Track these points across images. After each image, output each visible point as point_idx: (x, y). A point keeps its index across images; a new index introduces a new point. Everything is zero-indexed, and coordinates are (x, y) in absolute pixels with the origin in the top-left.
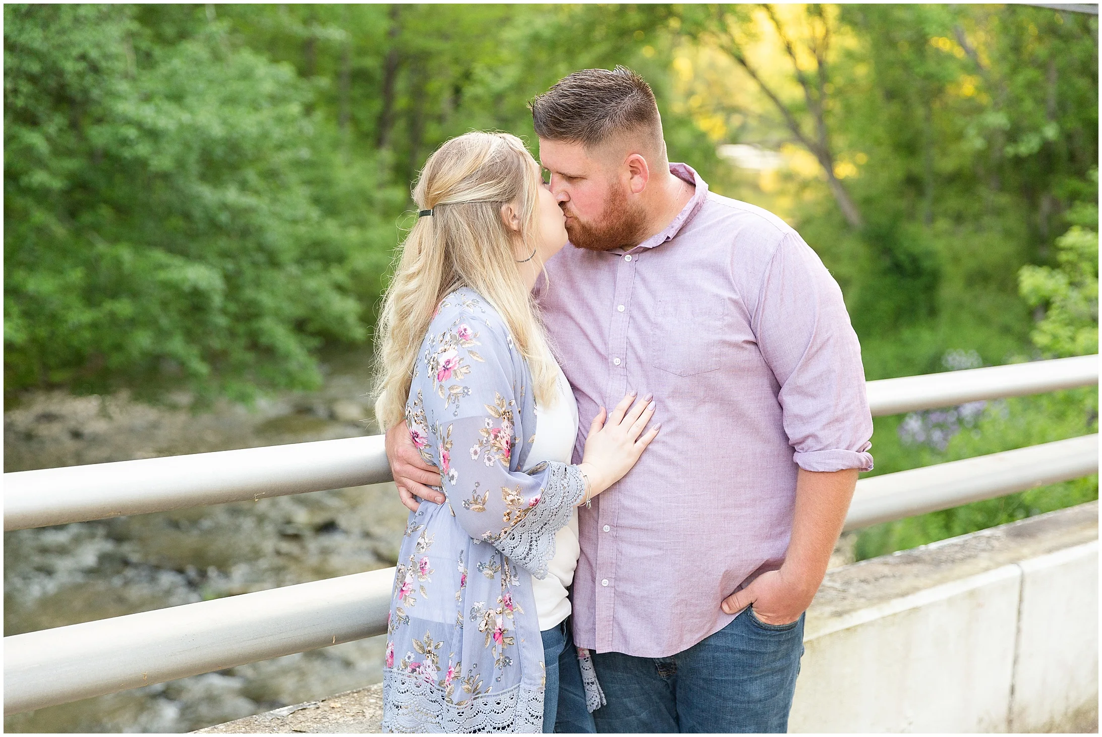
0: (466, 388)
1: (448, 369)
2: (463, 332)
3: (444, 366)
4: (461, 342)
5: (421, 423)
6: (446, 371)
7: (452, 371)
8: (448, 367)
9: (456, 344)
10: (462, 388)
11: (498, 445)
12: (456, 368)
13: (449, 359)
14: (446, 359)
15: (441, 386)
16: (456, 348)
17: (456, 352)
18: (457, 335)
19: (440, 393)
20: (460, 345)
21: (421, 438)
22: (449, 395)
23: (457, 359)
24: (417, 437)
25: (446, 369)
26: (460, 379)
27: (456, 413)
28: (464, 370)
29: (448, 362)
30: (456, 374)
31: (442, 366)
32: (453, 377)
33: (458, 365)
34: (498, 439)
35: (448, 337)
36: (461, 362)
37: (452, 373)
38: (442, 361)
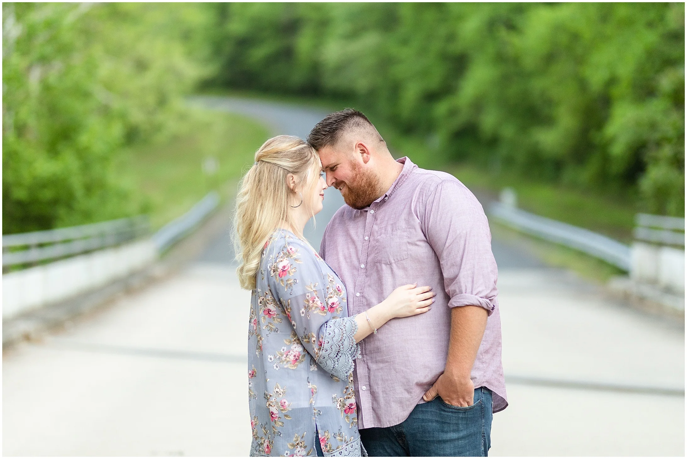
0: (295, 279)
1: (285, 271)
2: (290, 250)
3: (282, 269)
5: (272, 303)
6: (284, 272)
7: (287, 271)
8: (285, 269)
9: (287, 257)
10: (293, 280)
11: (315, 305)
12: (289, 270)
13: (285, 265)
14: (283, 265)
15: (282, 280)
16: (288, 259)
17: (288, 262)
18: (287, 253)
19: (281, 284)
20: (289, 258)
21: (273, 311)
22: (287, 284)
23: (289, 265)
24: (270, 311)
25: (283, 271)
26: (292, 275)
27: (291, 294)
28: (293, 270)
29: (284, 267)
30: (289, 273)
31: (281, 270)
32: (288, 274)
33: (290, 268)
34: (315, 302)
35: (282, 254)
36: (291, 266)
37: (287, 272)
38: (280, 266)
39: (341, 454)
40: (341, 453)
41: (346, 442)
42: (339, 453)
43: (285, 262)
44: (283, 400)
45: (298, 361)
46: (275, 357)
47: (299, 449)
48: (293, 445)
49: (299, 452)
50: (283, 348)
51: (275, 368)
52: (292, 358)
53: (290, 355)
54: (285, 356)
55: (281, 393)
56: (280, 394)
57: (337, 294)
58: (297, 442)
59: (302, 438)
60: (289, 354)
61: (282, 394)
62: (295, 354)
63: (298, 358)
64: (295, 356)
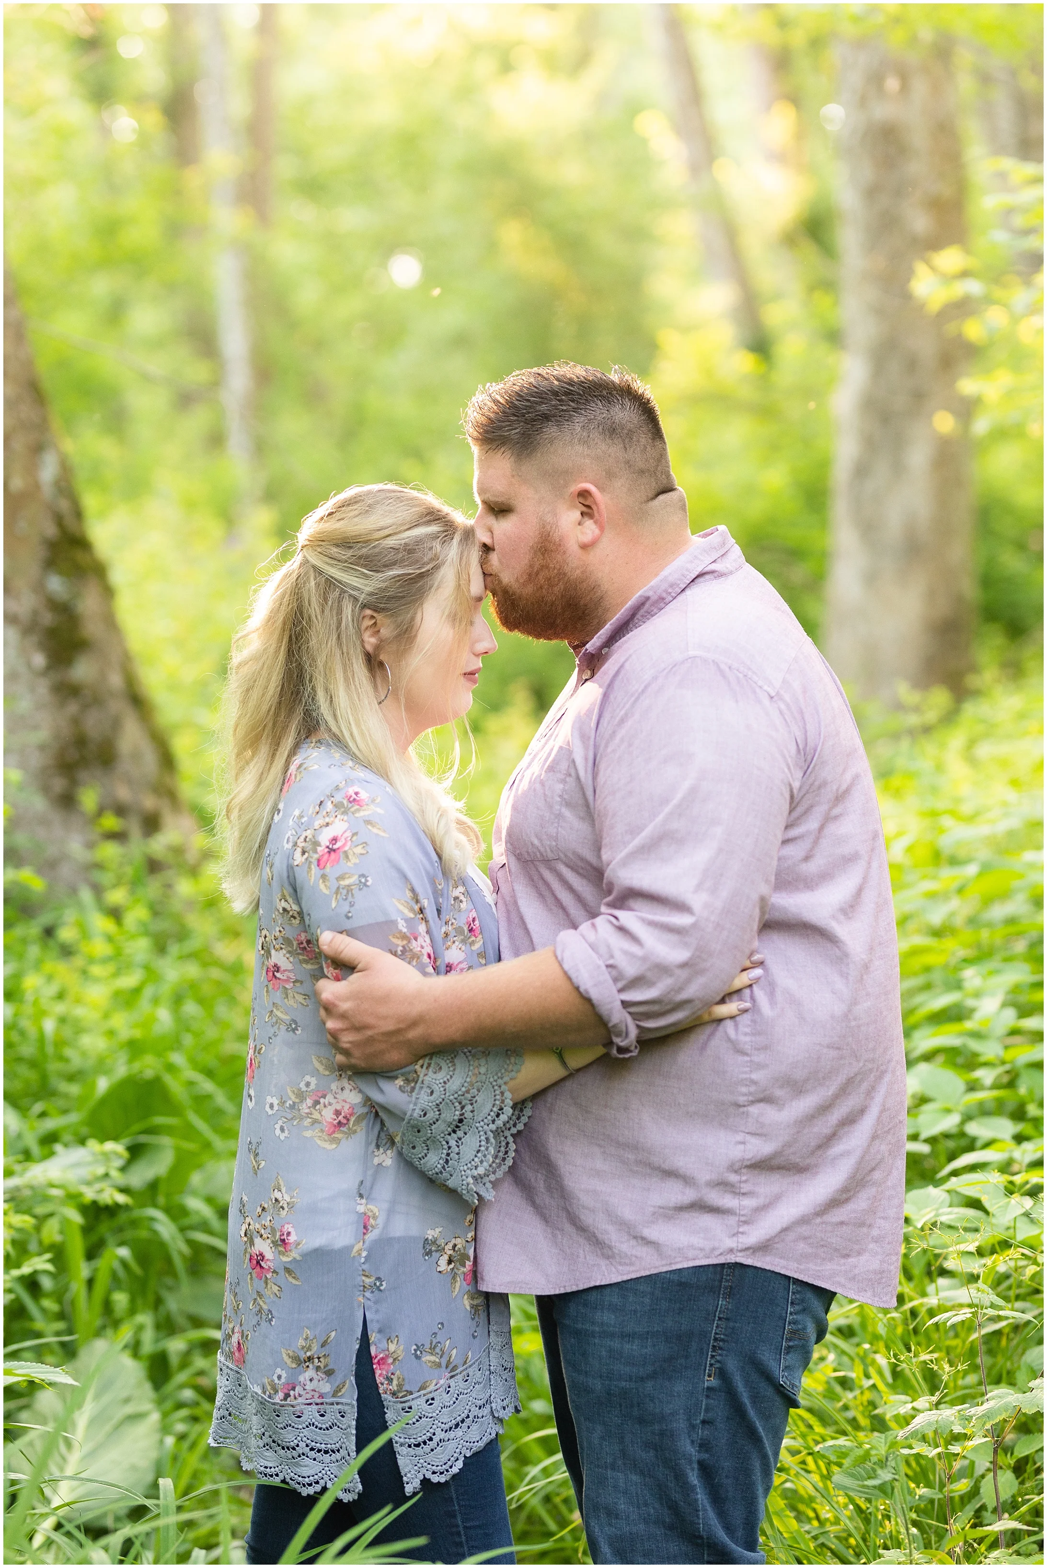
0: (363, 876)
1: (334, 851)
2: (354, 796)
3: (328, 847)
4: (352, 809)
5: (281, 948)
6: (332, 853)
7: (342, 850)
8: (335, 847)
9: (345, 813)
10: (356, 877)
12: (346, 848)
13: (336, 835)
14: (331, 836)
15: (324, 877)
16: (346, 818)
17: (345, 826)
18: (345, 802)
19: (322, 886)
20: (350, 814)
21: (285, 971)
22: (338, 888)
23: (348, 834)
24: (278, 971)
25: (331, 851)
26: (355, 864)
27: (350, 915)
28: (359, 850)
29: (334, 840)
30: (347, 857)
31: (323, 847)
32: (342, 861)
33: (349, 843)
35: (329, 806)
36: (354, 838)
37: (342, 855)
38: (324, 839)
39: (431, 1404)
40: (430, 1401)
41: (451, 1367)
42: (428, 1401)
43: (339, 827)
44: (286, 1226)
45: (344, 1129)
46: (282, 1103)
47: (310, 1373)
48: (296, 1359)
49: (311, 1380)
50: (308, 1078)
51: (278, 1132)
52: (328, 1115)
53: (325, 1106)
54: (309, 1102)
55: (285, 1206)
56: (283, 1208)
57: (463, 941)
58: (309, 1354)
59: (323, 1346)
60: (322, 1100)
61: (286, 1209)
62: (339, 1108)
63: (345, 1121)
64: (337, 1113)
